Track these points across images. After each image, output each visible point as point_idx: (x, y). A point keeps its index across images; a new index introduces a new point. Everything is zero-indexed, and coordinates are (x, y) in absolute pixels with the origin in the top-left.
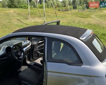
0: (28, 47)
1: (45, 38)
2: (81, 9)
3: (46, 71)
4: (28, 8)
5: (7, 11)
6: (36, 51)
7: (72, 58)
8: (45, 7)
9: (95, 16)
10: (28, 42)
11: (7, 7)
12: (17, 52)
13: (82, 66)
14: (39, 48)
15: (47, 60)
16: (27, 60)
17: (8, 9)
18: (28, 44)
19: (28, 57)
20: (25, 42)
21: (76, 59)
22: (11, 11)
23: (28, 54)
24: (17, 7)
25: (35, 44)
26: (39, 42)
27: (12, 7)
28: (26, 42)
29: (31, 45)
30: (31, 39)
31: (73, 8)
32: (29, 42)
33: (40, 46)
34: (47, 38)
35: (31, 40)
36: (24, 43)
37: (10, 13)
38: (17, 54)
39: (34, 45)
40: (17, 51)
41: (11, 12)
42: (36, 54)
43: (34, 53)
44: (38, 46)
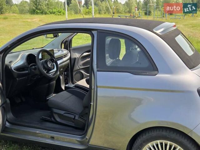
0: (65, 59)
1: (93, 32)
2: (159, 15)
3: (94, 88)
4: (64, 14)
5: (28, 19)
6: (79, 70)
7: (140, 64)
8: (95, 13)
9: (183, 25)
10: (65, 52)
11: (28, 13)
12: (46, 62)
13: (157, 75)
14: (84, 64)
15: (97, 68)
16: (63, 83)
17: (30, 16)
18: (65, 56)
19: (65, 80)
20: (59, 51)
21: (146, 64)
22: (35, 18)
23: (65, 74)
24: (46, 13)
25: (76, 57)
26: (83, 54)
27: (37, 13)
28: (61, 51)
29: (70, 58)
30: (69, 48)
31: (143, 14)
32: (67, 52)
33: (86, 60)
34: (96, 32)
35: (70, 50)
36: (57, 51)
37: (33, 22)
38: (46, 66)
39: (75, 59)
40: (46, 60)
41: (34, 20)
42: (78, 75)
43: (74, 73)
44: (82, 61)
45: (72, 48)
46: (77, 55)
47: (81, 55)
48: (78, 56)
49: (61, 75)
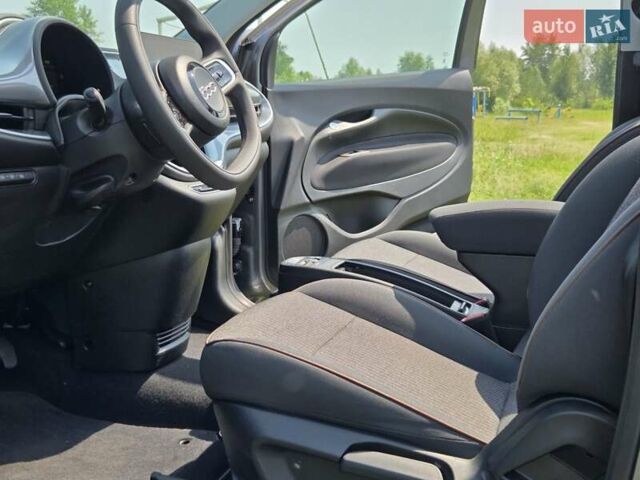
6: (304, 206)
14: (331, 180)
19: (236, 258)
23: (234, 226)
25: (296, 138)
26: (325, 125)
39: (290, 145)
42: (303, 235)
43: (283, 223)
44: (320, 162)
45: (275, 89)
46: (297, 130)
47: (315, 129)
48: (302, 134)
49: (220, 231)
